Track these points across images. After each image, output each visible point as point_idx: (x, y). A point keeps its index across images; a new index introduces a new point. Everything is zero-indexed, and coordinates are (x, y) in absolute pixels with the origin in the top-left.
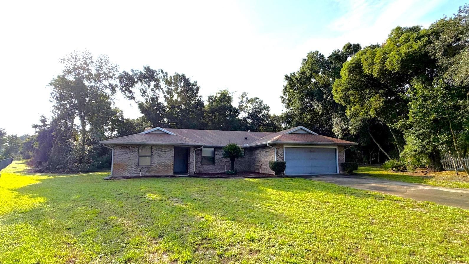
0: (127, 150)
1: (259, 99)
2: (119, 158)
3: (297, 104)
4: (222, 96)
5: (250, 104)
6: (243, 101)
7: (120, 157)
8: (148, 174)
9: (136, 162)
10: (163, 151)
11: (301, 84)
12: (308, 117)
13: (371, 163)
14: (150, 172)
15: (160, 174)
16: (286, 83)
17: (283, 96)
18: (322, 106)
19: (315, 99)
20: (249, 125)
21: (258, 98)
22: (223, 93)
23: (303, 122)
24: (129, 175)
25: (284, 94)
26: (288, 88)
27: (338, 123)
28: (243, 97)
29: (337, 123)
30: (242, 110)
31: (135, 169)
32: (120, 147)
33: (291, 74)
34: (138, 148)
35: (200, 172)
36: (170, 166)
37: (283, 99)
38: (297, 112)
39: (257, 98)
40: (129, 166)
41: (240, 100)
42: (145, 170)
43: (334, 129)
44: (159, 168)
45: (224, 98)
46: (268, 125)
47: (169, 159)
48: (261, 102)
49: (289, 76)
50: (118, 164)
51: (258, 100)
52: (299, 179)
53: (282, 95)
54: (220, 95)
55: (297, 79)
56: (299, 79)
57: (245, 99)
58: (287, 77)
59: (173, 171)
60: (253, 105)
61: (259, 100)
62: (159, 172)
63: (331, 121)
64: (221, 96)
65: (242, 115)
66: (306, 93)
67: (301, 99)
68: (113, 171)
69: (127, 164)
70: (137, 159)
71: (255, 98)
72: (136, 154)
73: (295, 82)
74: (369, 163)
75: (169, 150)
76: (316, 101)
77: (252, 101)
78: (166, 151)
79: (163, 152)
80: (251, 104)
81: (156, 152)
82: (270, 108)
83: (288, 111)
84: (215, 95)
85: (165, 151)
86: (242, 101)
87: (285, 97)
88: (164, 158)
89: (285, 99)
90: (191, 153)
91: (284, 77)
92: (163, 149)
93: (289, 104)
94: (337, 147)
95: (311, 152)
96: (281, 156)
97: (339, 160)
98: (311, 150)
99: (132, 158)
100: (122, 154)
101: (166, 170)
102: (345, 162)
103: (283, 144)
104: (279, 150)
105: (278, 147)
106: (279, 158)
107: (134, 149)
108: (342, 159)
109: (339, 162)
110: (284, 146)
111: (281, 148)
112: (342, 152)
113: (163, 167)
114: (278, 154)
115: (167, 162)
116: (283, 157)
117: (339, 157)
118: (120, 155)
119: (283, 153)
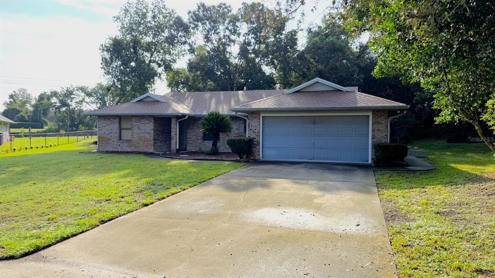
2: (103, 131)
7: (104, 130)
8: (129, 150)
9: (117, 135)
10: (143, 122)
14: (130, 147)
15: (139, 150)
24: (111, 149)
31: (117, 143)
32: (103, 118)
34: (118, 120)
35: (201, 150)
36: (150, 141)
40: (111, 139)
42: (126, 144)
44: (139, 143)
47: (148, 133)
50: (102, 138)
59: (153, 147)
62: (139, 147)
68: (99, 145)
69: (110, 137)
70: (118, 132)
72: (116, 126)
75: (148, 121)
78: (146, 122)
79: (143, 124)
81: (136, 123)
85: (145, 122)
88: (143, 131)
90: (173, 125)
92: (142, 120)
94: (370, 114)
95: (314, 123)
96: (256, 130)
97: (373, 138)
98: (314, 121)
99: (114, 131)
100: (105, 126)
101: (146, 146)
102: (389, 142)
103: (260, 112)
104: (252, 121)
105: (252, 116)
106: (253, 134)
107: (115, 120)
108: (382, 137)
109: (373, 142)
110: (262, 115)
111: (256, 118)
112: (382, 122)
113: (143, 142)
114: (250, 127)
115: (147, 136)
116: (259, 132)
117: (374, 132)
118: (103, 128)
119: (259, 125)
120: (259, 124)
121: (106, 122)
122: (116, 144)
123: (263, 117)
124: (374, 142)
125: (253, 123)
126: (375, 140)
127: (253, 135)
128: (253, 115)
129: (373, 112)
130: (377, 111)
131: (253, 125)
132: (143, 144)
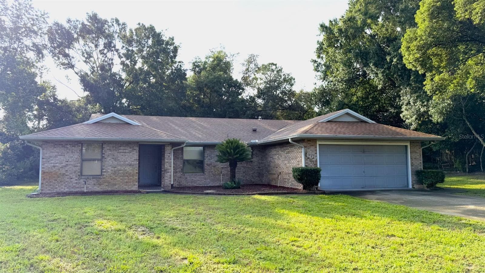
0: (62, 150)
1: (276, 65)
2: (52, 163)
3: (341, 72)
4: (215, 62)
5: (261, 74)
6: (250, 69)
7: (52, 162)
8: (97, 189)
9: (78, 169)
10: (122, 151)
11: (347, 37)
12: (359, 94)
13: (467, 170)
14: (100, 185)
15: (116, 188)
16: (322, 37)
17: (317, 60)
18: (383, 75)
19: (371, 62)
20: (259, 109)
21: (275, 63)
22: (217, 57)
23: (350, 102)
24: (66, 190)
25: (319, 57)
26: (325, 46)
27: (412, 103)
28: (250, 62)
29: (408, 104)
30: (248, 85)
31: (76, 180)
32: (52, 144)
33: (331, 21)
34: (80, 148)
35: (181, 185)
36: (133, 176)
37: (316, 65)
38: (340, 86)
39: (273, 64)
40: (67, 175)
41: (244, 68)
42: (92, 182)
43: (403, 114)
44: (115, 179)
45: (218, 65)
46: (291, 108)
47: (130, 165)
48: (280, 70)
49: (327, 24)
50: (50, 173)
51: (274, 67)
52: (344, 198)
53: (315, 58)
54: (211, 59)
55: (340, 30)
56: (343, 30)
57: (252, 66)
58: (323, 26)
59: (137, 183)
60: (266, 76)
61: (276, 68)
62: (115, 185)
64: (213, 61)
65: (249, 92)
66: (356, 53)
67: (348, 64)
68: (42, 184)
69: (64, 172)
70: (79, 165)
71: (270, 64)
72: (76, 156)
73: (337, 35)
74: (465, 171)
75: (130, 149)
76: (373, 67)
77: (265, 68)
78: (127, 151)
79: (122, 154)
80: (263, 74)
81: (110, 152)
82: (294, 79)
83: (325, 84)
84: (203, 60)
85: (125, 151)
86: (247, 69)
87: (319, 60)
88: (122, 163)
89: (320, 64)
90: (166, 155)
91: (319, 26)
92: (122, 148)
93: (326, 73)
94: (408, 144)
95: (364, 152)
96: (313, 158)
97: (412, 166)
98: (363, 150)
99: (72, 163)
100: (56, 157)
101: (127, 182)
102: (422, 169)
103: (317, 139)
104: (309, 149)
105: (308, 144)
106: (310, 163)
107: (73, 148)
108: (418, 164)
110: (318, 143)
111: (313, 146)
112: (418, 151)
113: (121, 178)
114: (308, 156)
115: (129, 169)
116: (316, 161)
117: (412, 160)
118: (52, 158)
119: (316, 153)
121: (58, 151)
122: (76, 181)
123: (319, 144)
124: (413, 169)
125: (311, 152)
126: (413, 167)
127: (311, 164)
128: (309, 142)
129: (410, 143)
130: (413, 142)
131: (310, 153)
132: (121, 179)
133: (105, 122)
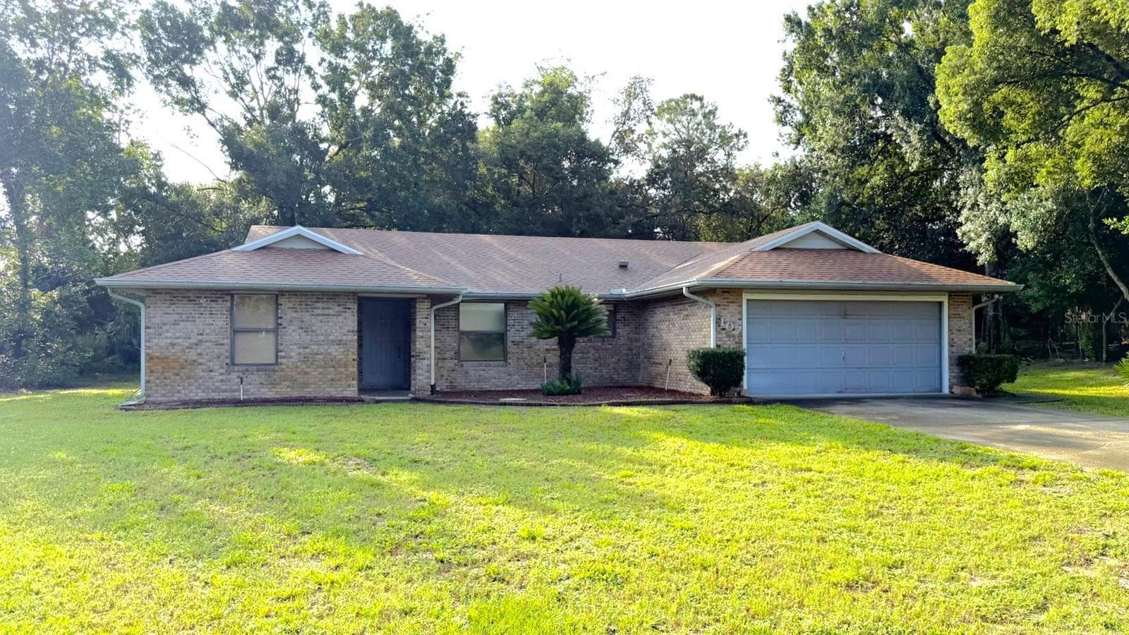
0: (189, 308)
1: (701, 99)
2: (167, 338)
3: (830, 129)
4: (547, 97)
5: (664, 120)
6: (632, 112)
7: (168, 334)
8: (269, 393)
9: (225, 350)
10: (319, 311)
11: (845, 47)
13: (1104, 356)
14: (274, 384)
15: (308, 392)
16: (792, 44)
17: (783, 96)
18: (921, 140)
19: (895, 109)
21: (699, 95)
22: (551, 84)
23: (855, 198)
24: (201, 395)
25: (787, 90)
26: (797, 67)
27: (982, 206)
28: (631, 94)
29: (975, 205)
30: (628, 150)
31: (222, 374)
32: (168, 297)
33: (810, 8)
34: (229, 304)
35: (453, 385)
36: (346, 366)
37: (780, 108)
38: (831, 161)
39: (693, 97)
40: (201, 364)
41: (619, 110)
42: (255, 378)
43: (964, 228)
44: (306, 373)
45: (554, 103)
47: (340, 343)
48: (710, 112)
49: (805, 17)
50: (164, 359)
51: (696, 105)
53: (779, 93)
54: (537, 89)
55: (828, 31)
56: (834, 32)
57: (637, 104)
58: (793, 23)
59: (355, 382)
60: (678, 126)
61: (702, 107)
62: (305, 385)
63: (958, 194)
64: (543, 93)
65: (631, 169)
66: (865, 85)
67: (849, 110)
68: (148, 382)
69: (195, 358)
70: (227, 341)
71: (686, 97)
72: (221, 321)
73: (821, 42)
74: (1099, 359)
75: (338, 309)
76: (900, 119)
77: (674, 109)
78: (331, 312)
79: (320, 318)
80: (670, 121)
81: (294, 315)
82: (745, 135)
83: (800, 153)
84: (519, 90)
85: (326, 312)
86: (626, 114)
87: (788, 98)
88: (322, 338)
89: (790, 106)
90: (420, 322)
91: (784, 20)
92: (319, 305)
93: (805, 129)
94: (945, 299)
95: (845, 315)
96: (734, 330)
97: (951, 345)
98: (844, 311)
99: (211, 337)
100: (176, 323)
101: (332, 380)
102: (974, 352)
103: (742, 289)
104: (725, 309)
105: (724, 298)
106: (726, 339)
107: (214, 304)
108: (965, 343)
109: (951, 352)
110: (746, 297)
111: (733, 302)
112: (965, 314)
113: (320, 370)
114: (722, 324)
115: (335, 351)
116: (741, 335)
117: (952, 334)
118: (167, 327)
119: (740, 319)
120: (739, 316)
121: (180, 310)
122: (221, 377)
123: (748, 300)
124: (953, 353)
125: (729, 315)
126: (954, 349)
127: (728, 342)
128: (726, 295)
129: (949, 296)
130: (956, 294)
131: (727, 319)
132: (320, 373)
133: (280, 246)
